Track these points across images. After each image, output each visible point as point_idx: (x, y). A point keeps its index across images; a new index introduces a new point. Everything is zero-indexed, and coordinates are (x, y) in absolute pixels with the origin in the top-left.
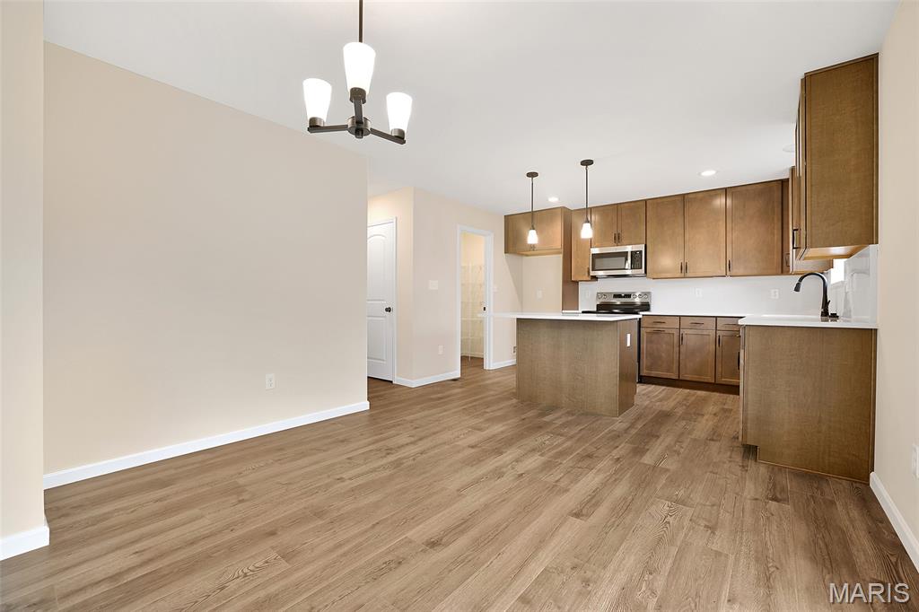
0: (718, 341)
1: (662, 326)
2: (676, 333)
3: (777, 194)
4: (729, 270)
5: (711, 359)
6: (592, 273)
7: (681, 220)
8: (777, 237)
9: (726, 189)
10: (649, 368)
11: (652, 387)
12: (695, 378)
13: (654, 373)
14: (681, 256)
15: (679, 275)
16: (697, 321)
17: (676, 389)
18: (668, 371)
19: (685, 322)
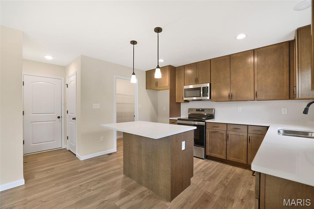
0: (249, 140)
1: (217, 129)
2: (224, 133)
3: (286, 51)
4: (256, 97)
5: (244, 150)
6: (185, 99)
7: (228, 69)
8: (286, 76)
9: (254, 50)
10: (211, 152)
11: (212, 162)
12: (236, 160)
13: (213, 155)
14: (229, 89)
15: (228, 99)
16: (236, 127)
17: (225, 165)
18: (221, 154)
19: (230, 128)
